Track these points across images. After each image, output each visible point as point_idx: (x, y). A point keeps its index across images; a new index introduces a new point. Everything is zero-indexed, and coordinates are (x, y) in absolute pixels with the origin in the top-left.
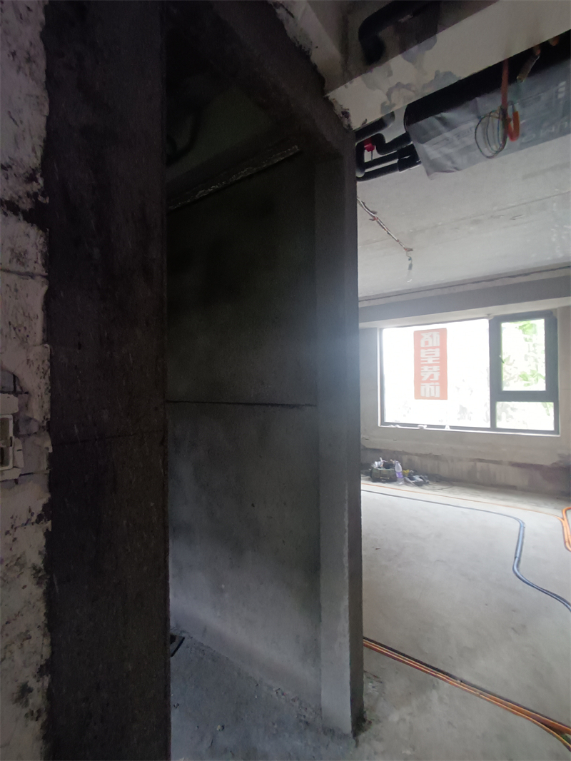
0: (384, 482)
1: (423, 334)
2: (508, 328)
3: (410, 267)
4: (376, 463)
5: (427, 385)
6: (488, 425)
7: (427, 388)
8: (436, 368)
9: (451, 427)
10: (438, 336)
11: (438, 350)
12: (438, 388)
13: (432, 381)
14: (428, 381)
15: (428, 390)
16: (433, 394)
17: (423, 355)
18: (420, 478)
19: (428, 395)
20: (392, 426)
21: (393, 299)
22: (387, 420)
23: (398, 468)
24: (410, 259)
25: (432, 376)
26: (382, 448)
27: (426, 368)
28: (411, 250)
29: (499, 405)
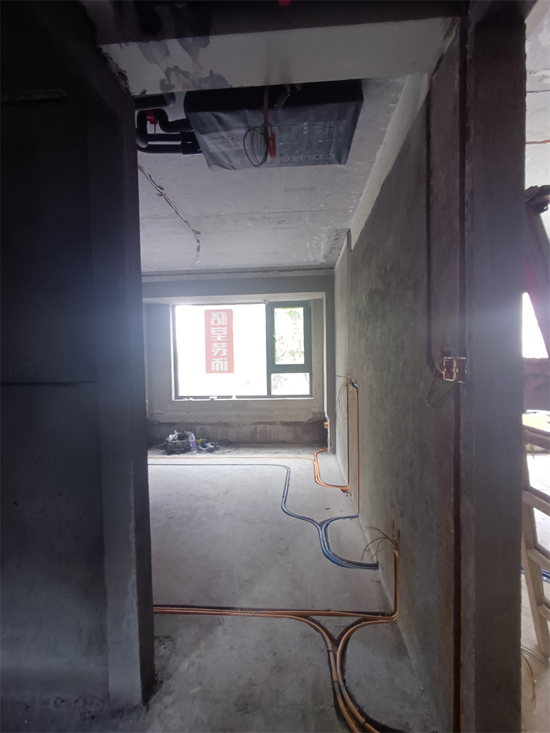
0: (178, 454)
1: (213, 314)
2: (279, 313)
3: (198, 249)
4: (171, 436)
5: (217, 360)
6: (266, 394)
7: (217, 363)
8: (224, 345)
9: (237, 397)
10: (226, 316)
11: (225, 328)
12: (226, 363)
13: (221, 357)
14: (217, 356)
15: (217, 365)
16: (222, 368)
17: (213, 333)
18: (212, 444)
19: (217, 370)
20: (186, 399)
21: (185, 278)
22: (181, 394)
23: (192, 439)
24: (198, 241)
25: (221, 352)
26: (177, 421)
27: (216, 345)
28: (199, 233)
29: (273, 376)
